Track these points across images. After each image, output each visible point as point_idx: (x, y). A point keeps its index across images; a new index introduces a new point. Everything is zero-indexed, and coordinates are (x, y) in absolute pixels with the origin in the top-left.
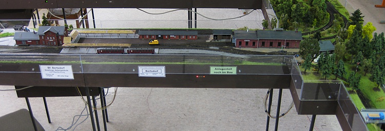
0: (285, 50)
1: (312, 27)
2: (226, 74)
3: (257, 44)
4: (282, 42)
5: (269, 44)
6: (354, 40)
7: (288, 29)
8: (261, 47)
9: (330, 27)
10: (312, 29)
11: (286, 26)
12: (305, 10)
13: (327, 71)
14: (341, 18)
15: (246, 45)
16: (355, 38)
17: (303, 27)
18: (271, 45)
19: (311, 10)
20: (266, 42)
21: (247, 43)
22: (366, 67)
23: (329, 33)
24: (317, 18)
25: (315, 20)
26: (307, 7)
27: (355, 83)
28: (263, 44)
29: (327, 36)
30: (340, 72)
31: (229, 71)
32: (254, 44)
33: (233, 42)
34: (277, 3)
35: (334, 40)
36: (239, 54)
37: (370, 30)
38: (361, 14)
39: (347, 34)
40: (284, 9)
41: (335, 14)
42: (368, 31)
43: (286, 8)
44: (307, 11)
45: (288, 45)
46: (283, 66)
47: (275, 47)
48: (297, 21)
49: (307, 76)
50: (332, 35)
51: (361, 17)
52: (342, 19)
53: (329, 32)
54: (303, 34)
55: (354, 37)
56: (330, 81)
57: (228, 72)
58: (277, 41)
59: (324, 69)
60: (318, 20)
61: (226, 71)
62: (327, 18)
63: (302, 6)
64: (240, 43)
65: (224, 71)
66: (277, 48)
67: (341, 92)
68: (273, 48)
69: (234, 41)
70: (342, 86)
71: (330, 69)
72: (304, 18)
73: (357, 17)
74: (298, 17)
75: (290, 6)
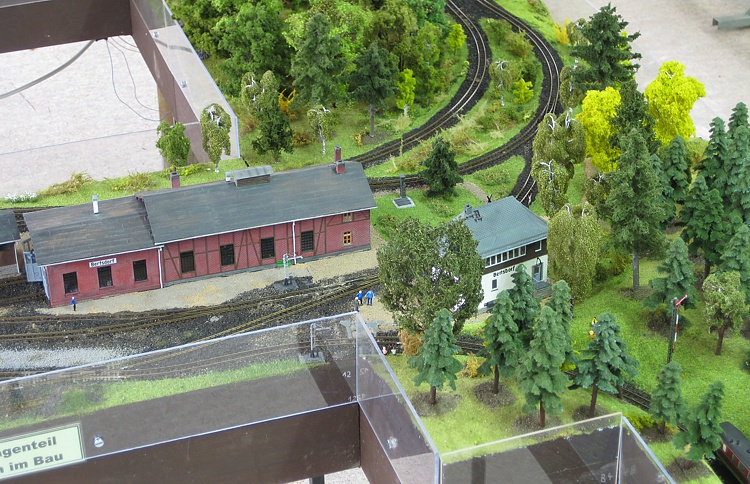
0: (300, 270)
1: (397, 111)
2: (32, 468)
3: (156, 268)
4: (279, 235)
5: (215, 257)
6: (634, 183)
7: (289, 150)
8: (180, 278)
9: (480, 95)
10: (403, 124)
11: (275, 138)
12: (353, 33)
13: (546, 383)
14: (518, 39)
15: (102, 283)
16: (638, 172)
17: (358, 117)
18: (227, 257)
19: (378, 31)
20: (199, 250)
21: (105, 273)
22: (719, 314)
23: (485, 130)
24: (411, 62)
25: (408, 74)
26: (361, 21)
27: (698, 428)
28: (187, 264)
29: (480, 147)
30: (607, 374)
31: (44, 452)
32: (140, 269)
33: (31, 278)
34: (209, 13)
35: (515, 166)
36: (73, 342)
37: (681, 100)
38: (624, 24)
39: (582, 139)
40: (247, 44)
41: (486, 22)
42: (674, 108)
43: (256, 37)
44: (360, 37)
45: (308, 243)
46: (314, 371)
47: (248, 267)
48: (327, 97)
49: (449, 420)
50: (499, 137)
51: (623, 40)
52: (525, 44)
53: (485, 126)
54: (366, 161)
55: (631, 172)
56: (566, 428)
57: (37, 461)
58: (257, 238)
59: (533, 375)
60: (422, 75)
61: (28, 457)
62: (456, 51)
63: (336, 20)
64: (71, 282)
65: (16, 459)
66: (260, 266)
67: (627, 464)
68: (238, 270)
69: (37, 273)
70: (629, 439)
71: (558, 373)
72: (357, 79)
73: (607, 42)
74: (328, 81)
75: (273, 25)
